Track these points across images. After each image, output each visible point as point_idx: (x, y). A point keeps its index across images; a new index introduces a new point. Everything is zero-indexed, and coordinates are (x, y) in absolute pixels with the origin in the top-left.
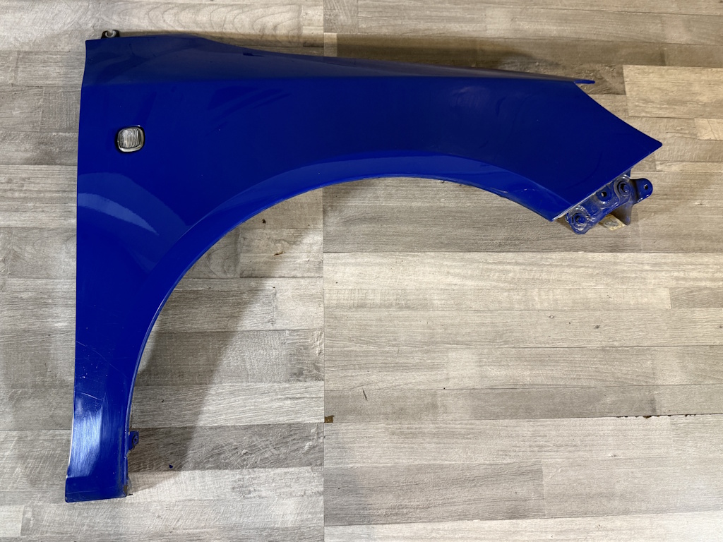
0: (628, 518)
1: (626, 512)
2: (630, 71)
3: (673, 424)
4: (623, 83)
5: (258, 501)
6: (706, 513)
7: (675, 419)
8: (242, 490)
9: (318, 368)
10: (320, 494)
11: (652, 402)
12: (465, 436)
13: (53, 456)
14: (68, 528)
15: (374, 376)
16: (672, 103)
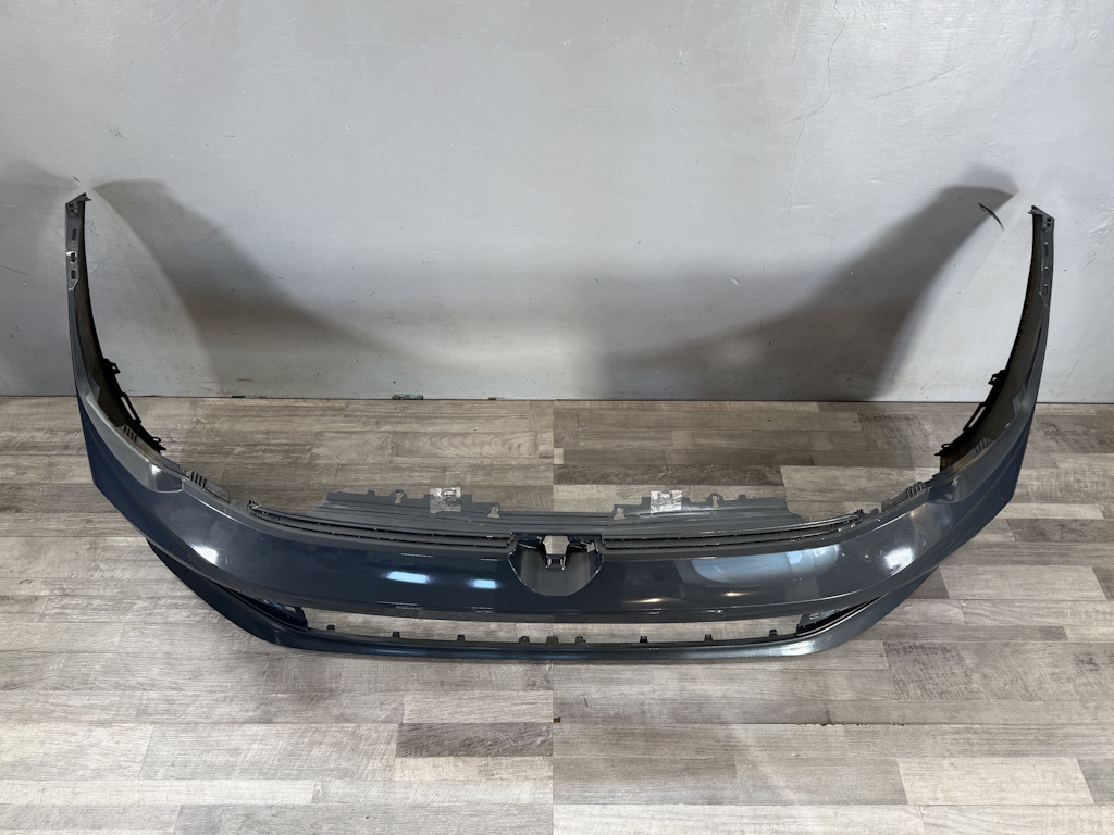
0: (814, 807)
1: (811, 803)
2: (784, 469)
3: (847, 731)
4: (781, 478)
5: (499, 782)
6: (884, 806)
7: (849, 726)
8: (487, 774)
9: (548, 681)
10: (550, 778)
11: (828, 713)
12: (669, 736)
13: (340, 743)
14: (349, 799)
15: (593, 689)
16: (821, 491)
